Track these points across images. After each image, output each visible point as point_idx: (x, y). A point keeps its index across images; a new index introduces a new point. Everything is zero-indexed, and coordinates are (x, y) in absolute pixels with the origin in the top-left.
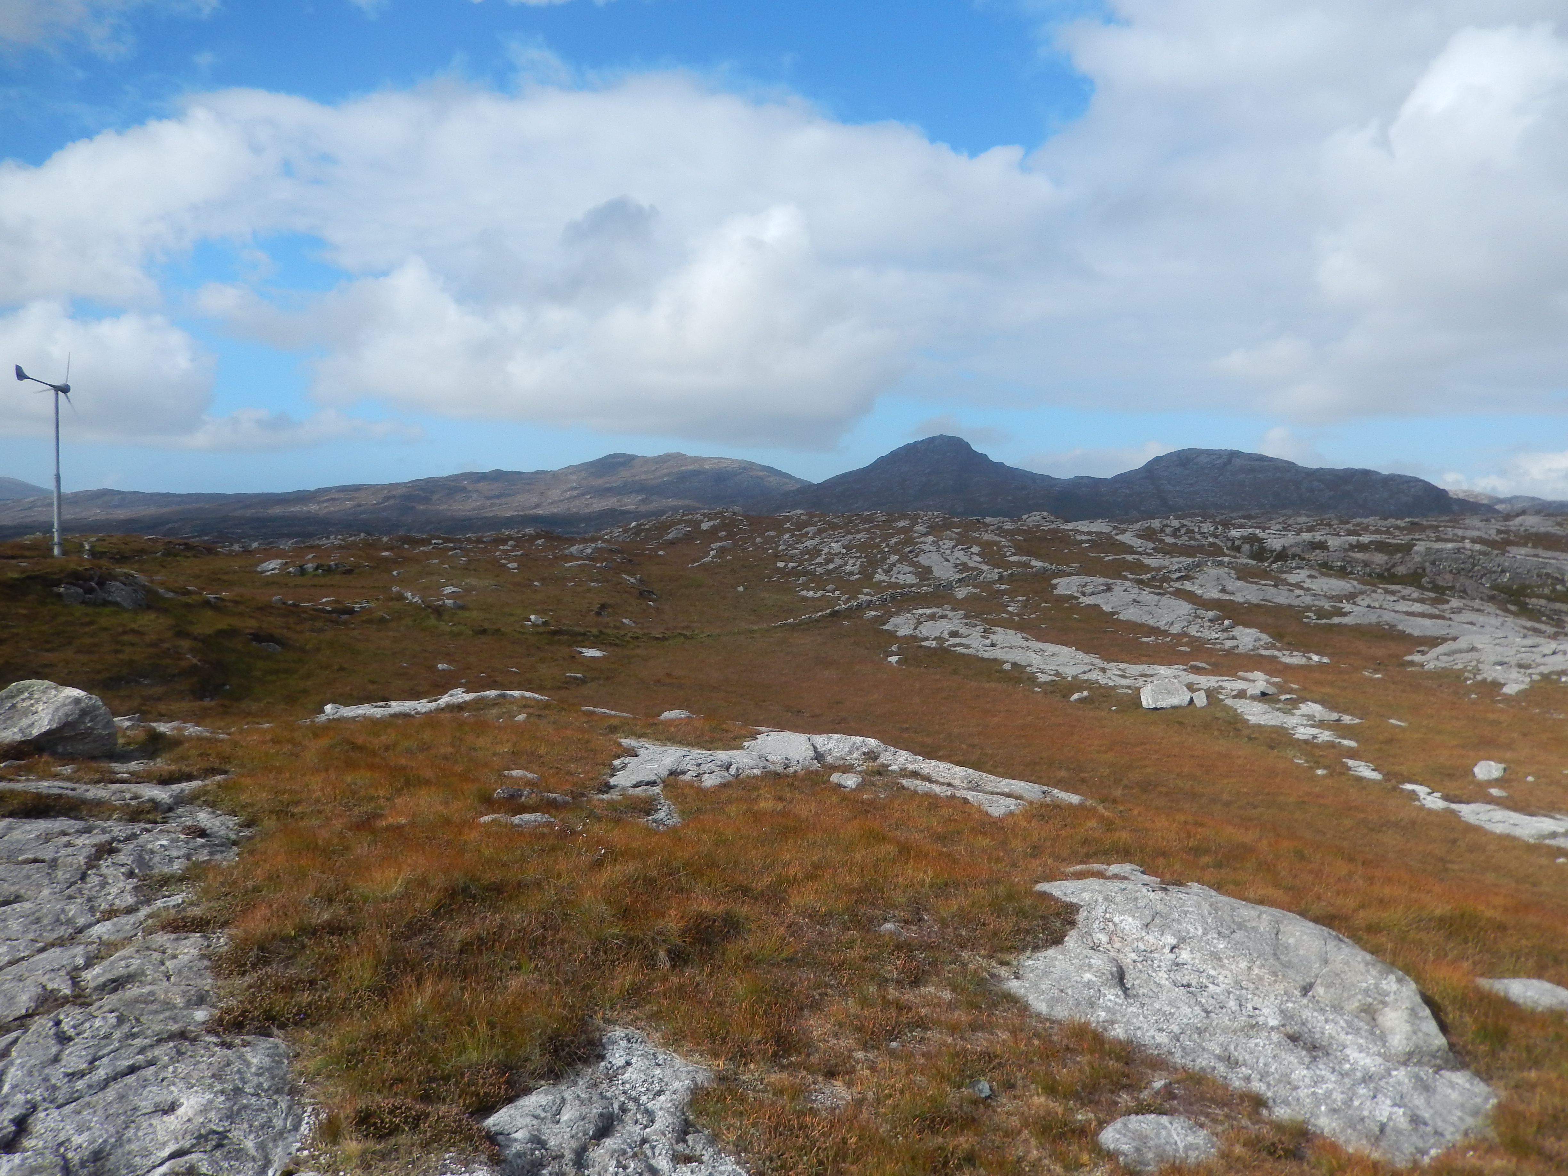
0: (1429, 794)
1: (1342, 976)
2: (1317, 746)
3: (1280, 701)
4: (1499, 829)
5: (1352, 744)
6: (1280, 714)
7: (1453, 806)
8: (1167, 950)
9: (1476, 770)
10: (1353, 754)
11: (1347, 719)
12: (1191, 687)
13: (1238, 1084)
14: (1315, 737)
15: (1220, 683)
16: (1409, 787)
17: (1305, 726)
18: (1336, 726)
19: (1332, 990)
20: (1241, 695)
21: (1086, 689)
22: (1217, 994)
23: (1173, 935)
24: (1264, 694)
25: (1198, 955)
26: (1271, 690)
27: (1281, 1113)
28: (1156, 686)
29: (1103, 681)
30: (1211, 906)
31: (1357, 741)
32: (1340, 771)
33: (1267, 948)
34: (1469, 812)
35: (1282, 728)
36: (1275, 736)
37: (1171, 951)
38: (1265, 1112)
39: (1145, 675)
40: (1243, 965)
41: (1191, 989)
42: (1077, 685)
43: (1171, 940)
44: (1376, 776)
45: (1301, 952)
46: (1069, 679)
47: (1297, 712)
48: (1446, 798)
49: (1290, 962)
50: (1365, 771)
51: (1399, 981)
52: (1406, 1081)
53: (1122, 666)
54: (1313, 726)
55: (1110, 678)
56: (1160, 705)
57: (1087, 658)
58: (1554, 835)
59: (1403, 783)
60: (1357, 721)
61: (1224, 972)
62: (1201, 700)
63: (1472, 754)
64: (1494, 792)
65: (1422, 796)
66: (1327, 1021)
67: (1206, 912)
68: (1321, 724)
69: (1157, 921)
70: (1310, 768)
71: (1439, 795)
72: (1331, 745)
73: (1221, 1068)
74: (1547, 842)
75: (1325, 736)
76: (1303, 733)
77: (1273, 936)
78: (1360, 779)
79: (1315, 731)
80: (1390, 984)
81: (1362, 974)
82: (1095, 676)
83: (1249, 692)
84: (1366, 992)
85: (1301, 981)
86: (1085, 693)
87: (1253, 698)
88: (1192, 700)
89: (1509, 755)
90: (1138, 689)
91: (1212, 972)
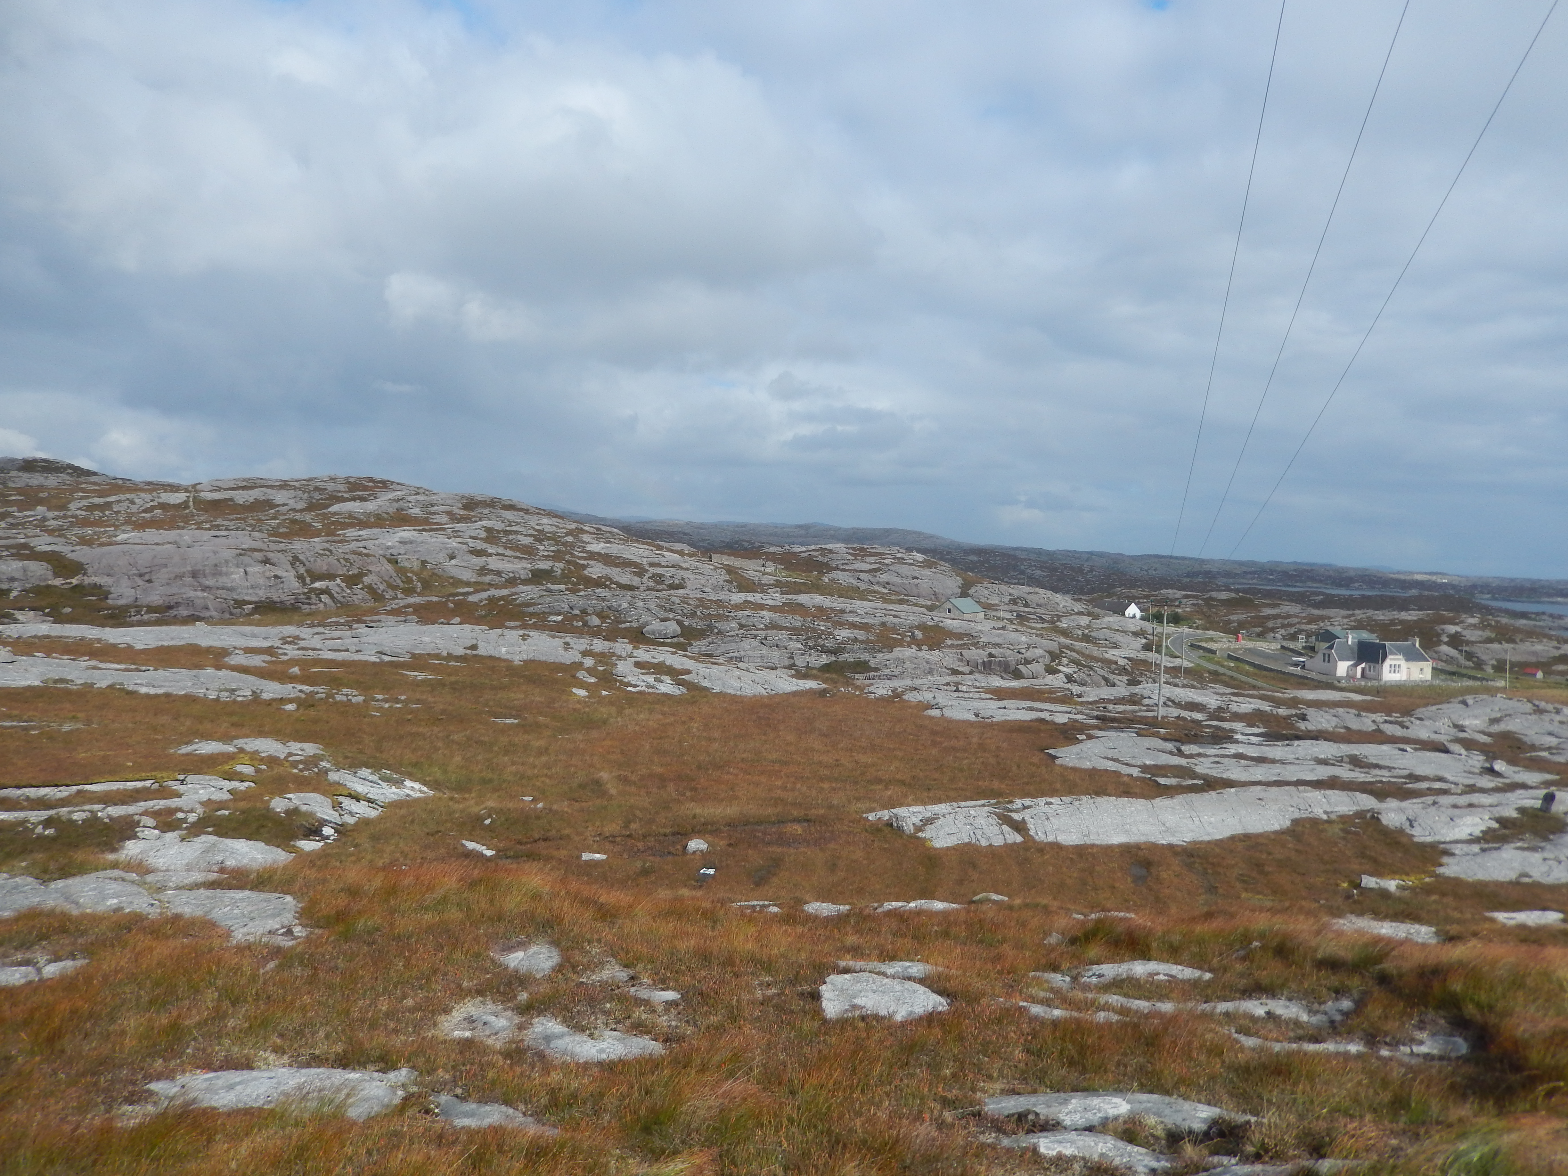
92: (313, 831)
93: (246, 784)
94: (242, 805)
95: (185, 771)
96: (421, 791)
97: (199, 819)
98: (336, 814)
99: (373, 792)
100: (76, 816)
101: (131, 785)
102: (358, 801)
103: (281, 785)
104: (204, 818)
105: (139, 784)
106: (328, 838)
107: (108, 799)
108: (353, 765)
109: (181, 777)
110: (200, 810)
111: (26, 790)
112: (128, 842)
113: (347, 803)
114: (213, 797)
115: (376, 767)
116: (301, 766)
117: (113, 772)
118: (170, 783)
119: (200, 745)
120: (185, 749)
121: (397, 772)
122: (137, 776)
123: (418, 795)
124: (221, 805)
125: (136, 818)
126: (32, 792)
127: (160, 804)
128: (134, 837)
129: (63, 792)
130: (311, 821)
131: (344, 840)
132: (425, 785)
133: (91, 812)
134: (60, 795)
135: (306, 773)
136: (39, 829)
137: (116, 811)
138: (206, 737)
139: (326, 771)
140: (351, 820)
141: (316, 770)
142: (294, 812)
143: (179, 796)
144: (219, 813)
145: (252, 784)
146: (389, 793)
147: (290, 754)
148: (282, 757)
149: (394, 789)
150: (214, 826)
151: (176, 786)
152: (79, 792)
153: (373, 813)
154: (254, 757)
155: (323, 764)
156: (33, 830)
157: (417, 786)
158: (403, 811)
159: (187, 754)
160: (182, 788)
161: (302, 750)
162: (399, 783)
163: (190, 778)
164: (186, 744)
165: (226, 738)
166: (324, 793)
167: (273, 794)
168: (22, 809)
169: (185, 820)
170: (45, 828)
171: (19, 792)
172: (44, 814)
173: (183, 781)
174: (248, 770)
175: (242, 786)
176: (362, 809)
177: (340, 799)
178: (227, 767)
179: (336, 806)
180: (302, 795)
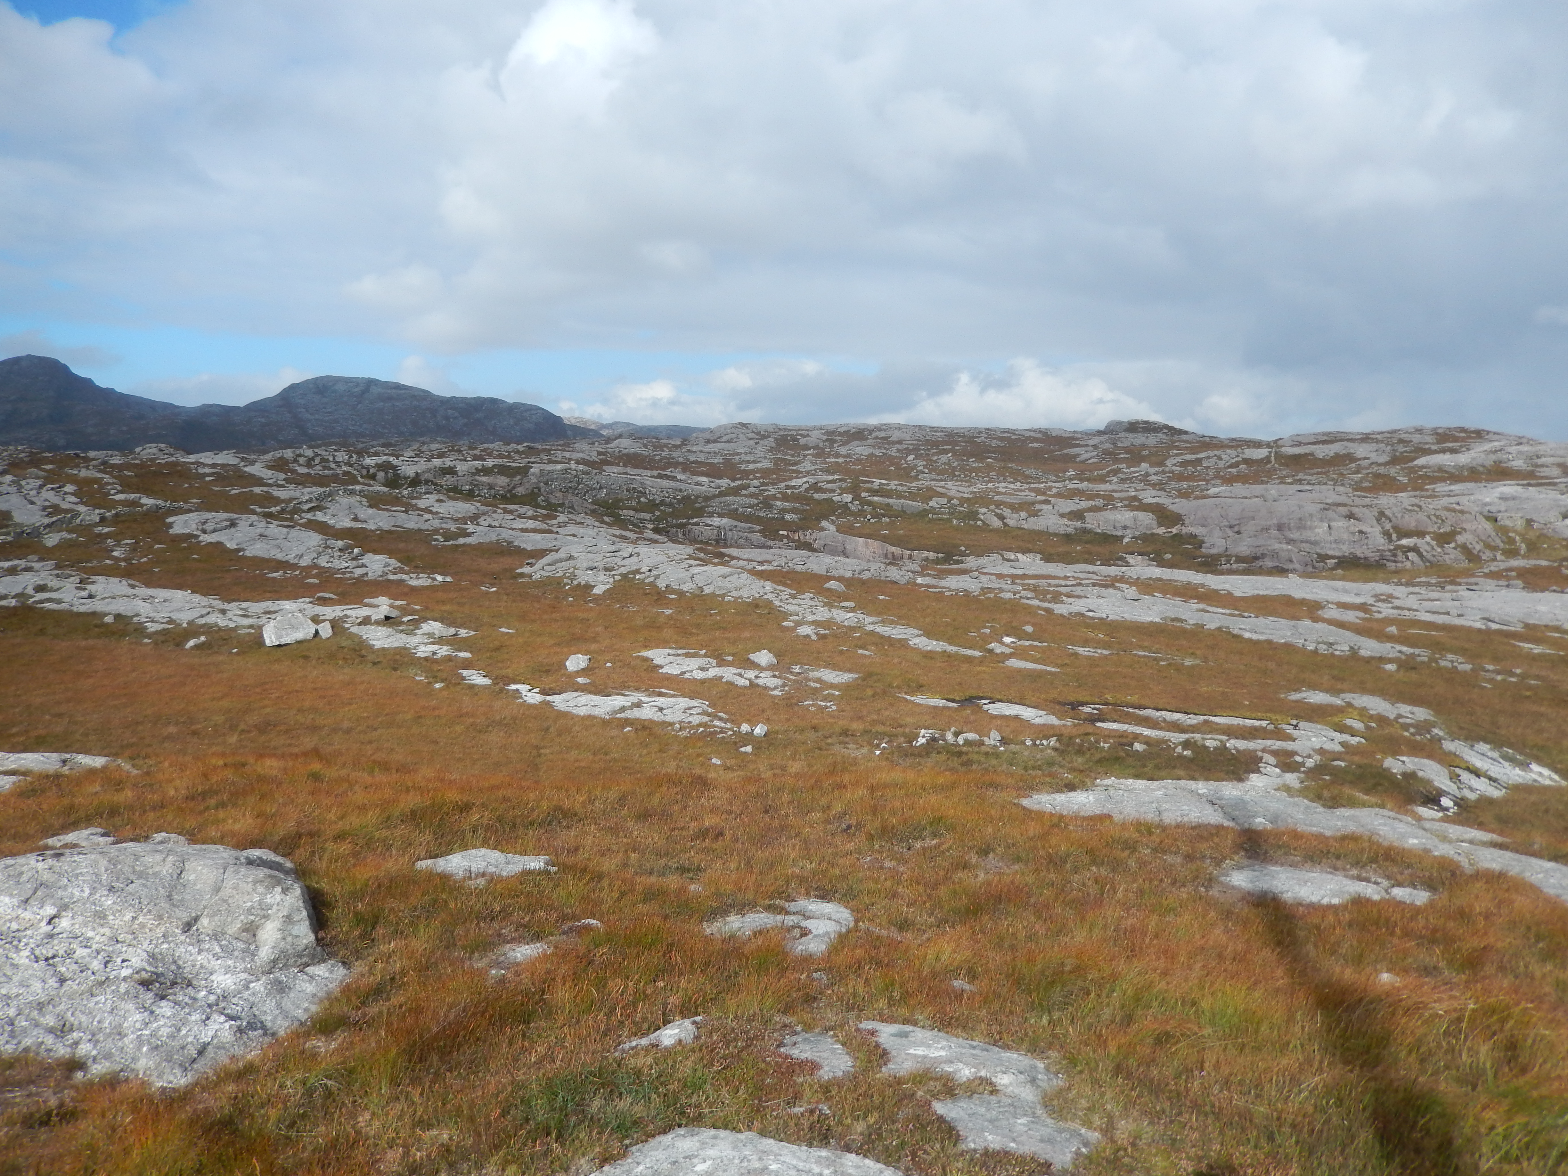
0: (530, 691)
1: (230, 901)
2: (436, 661)
3: (403, 623)
4: (582, 712)
5: (467, 655)
6: (403, 636)
7: (548, 698)
8: (43, 923)
9: (567, 663)
10: (467, 665)
11: (463, 633)
12: (316, 620)
13: (62, 1051)
14: (434, 653)
15: (346, 612)
16: (513, 687)
17: (425, 644)
18: (454, 642)
19: (216, 918)
20: (366, 621)
21: (203, 634)
22: (83, 957)
23: (54, 904)
24: (387, 618)
25: (81, 918)
26: (394, 614)
27: (97, 1069)
28: (279, 622)
29: (222, 622)
30: (109, 861)
31: (471, 652)
32: (455, 682)
33: (162, 891)
34: (560, 701)
35: (405, 648)
36: (398, 657)
37: (49, 923)
38: (79, 1075)
39: (269, 612)
40: (128, 917)
41: (57, 959)
42: (193, 630)
43: (50, 910)
44: (487, 681)
45: (198, 887)
46: (185, 625)
47: (419, 632)
48: (543, 692)
49: (182, 900)
50: (477, 678)
51: (285, 891)
52: (262, 989)
53: (244, 605)
54: (433, 643)
55: (230, 619)
56: (284, 641)
57: (205, 601)
58: (623, 709)
59: (508, 685)
60: (473, 633)
61: (102, 931)
62: (326, 631)
63: (565, 650)
64: (580, 680)
65: (524, 693)
66: (200, 951)
67: (103, 869)
68: (441, 641)
69: (39, 893)
70: (429, 683)
71: (537, 690)
72: (449, 659)
73: (49, 1040)
74: (618, 716)
75: (444, 651)
76: (424, 651)
77: (175, 877)
78: (472, 687)
79: (434, 648)
80: (275, 896)
81: (248, 894)
82: (212, 619)
83: (373, 618)
84: (249, 911)
85: (185, 917)
86: (203, 638)
87: (378, 623)
88: (317, 632)
89: (593, 647)
90: (260, 628)
91: (90, 934)
92: (1432, 799)
93: (1357, 739)
94: (1356, 759)
95: (1297, 717)
96: (1551, 779)
97: (1316, 765)
98: (1454, 787)
99: (1495, 770)
100: (1208, 743)
101: (1249, 722)
102: (1478, 776)
103: (1394, 746)
104: (1321, 766)
105: (1257, 723)
106: (1447, 809)
107: (1231, 732)
108: (1472, 737)
109: (1294, 722)
110: (1317, 758)
111: (1163, 713)
112: (1252, 775)
113: (1465, 776)
114: (1326, 747)
115: (1497, 743)
116: (1412, 730)
117: (1233, 708)
118: (1285, 726)
119: (1308, 694)
120: (1295, 696)
121: (1521, 754)
122: (1254, 715)
123: (1547, 782)
124: (1337, 756)
125: (1260, 754)
126: (1168, 715)
127: (1277, 745)
128: (1258, 771)
129: (1193, 720)
130: (1428, 787)
131: (1464, 815)
132: (1556, 772)
133: (1221, 741)
134: (1189, 722)
135: (1418, 738)
136: (1179, 749)
137: (1242, 744)
138: (1314, 687)
139: (1440, 740)
140: (1472, 796)
141: (1428, 736)
142: (1411, 776)
143: (1294, 740)
144: (1336, 763)
145: (1363, 740)
146: (1514, 775)
147: (1400, 716)
148: (1392, 717)
149: (1517, 771)
150: (1330, 775)
151: (1289, 730)
152: (1206, 722)
153: (1496, 793)
154: (1363, 713)
155: (1436, 731)
156: (1174, 749)
157: (1546, 772)
158: (1533, 798)
159: (1297, 701)
160: (1295, 733)
161: (1413, 713)
162: (1524, 766)
163: (1302, 724)
164: (1295, 691)
165: (1335, 692)
166: (1441, 762)
167: (1385, 753)
168: (1161, 729)
169: (1303, 764)
170: (1184, 749)
171: (1159, 714)
172: (1183, 737)
173: (1296, 726)
174: (1358, 725)
175: (1354, 741)
176: (1482, 786)
177: (1458, 770)
178: (1336, 719)
179: (1455, 778)
180: (1416, 760)
